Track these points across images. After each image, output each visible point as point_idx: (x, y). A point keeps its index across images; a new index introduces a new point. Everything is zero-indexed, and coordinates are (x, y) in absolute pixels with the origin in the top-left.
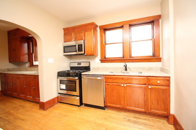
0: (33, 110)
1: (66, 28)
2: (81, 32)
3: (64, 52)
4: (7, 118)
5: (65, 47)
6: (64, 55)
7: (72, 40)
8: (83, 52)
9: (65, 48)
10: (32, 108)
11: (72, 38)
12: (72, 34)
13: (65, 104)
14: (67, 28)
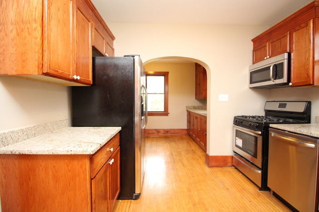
0: (200, 161)
1: (256, 38)
2: (284, 35)
3: (251, 82)
4: (175, 157)
5: (252, 73)
6: (250, 88)
7: (266, 58)
8: (285, 80)
9: (254, 75)
10: (200, 158)
11: (266, 53)
12: (266, 46)
13: (241, 174)
14: (258, 37)
